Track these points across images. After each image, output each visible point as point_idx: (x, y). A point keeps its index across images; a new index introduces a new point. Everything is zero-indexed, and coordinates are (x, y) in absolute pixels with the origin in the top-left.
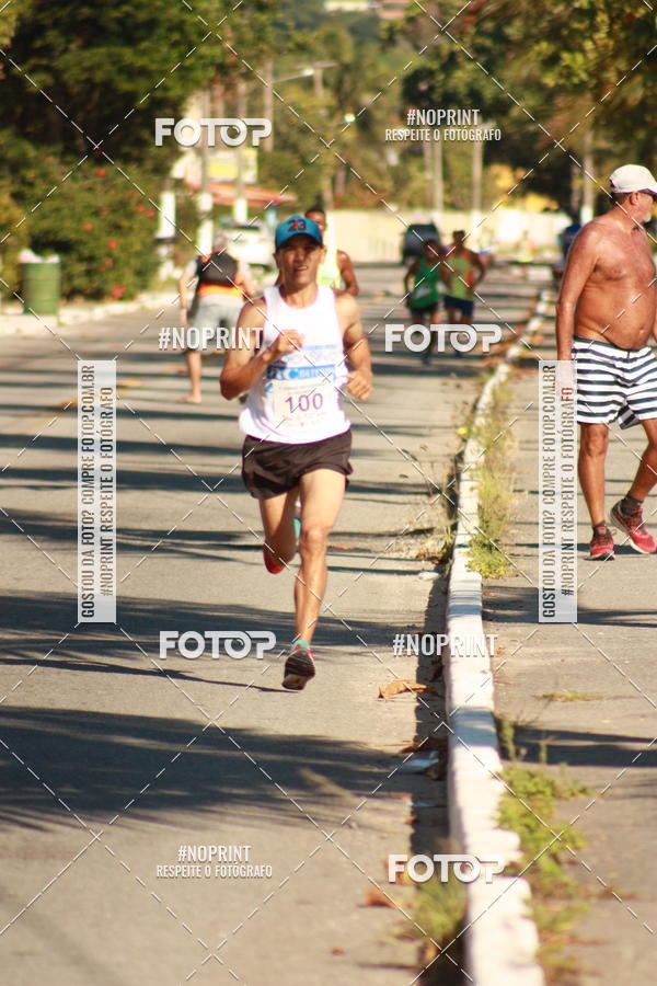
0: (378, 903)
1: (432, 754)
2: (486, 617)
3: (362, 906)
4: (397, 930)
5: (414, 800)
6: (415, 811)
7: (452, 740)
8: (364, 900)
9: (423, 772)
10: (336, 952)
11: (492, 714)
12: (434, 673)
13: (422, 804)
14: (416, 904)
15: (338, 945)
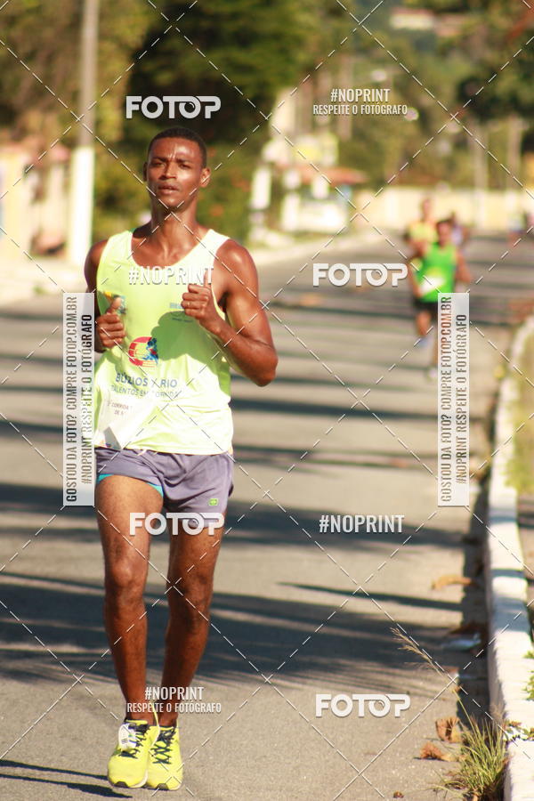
0: (431, 757)
1: (476, 636)
2: (521, 526)
3: (419, 759)
4: (448, 779)
5: (461, 672)
6: (461, 682)
7: (493, 625)
8: (420, 753)
9: (469, 651)
10: (395, 796)
11: (525, 604)
12: (478, 570)
13: (467, 677)
14: (462, 759)
15: (398, 790)
